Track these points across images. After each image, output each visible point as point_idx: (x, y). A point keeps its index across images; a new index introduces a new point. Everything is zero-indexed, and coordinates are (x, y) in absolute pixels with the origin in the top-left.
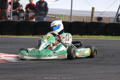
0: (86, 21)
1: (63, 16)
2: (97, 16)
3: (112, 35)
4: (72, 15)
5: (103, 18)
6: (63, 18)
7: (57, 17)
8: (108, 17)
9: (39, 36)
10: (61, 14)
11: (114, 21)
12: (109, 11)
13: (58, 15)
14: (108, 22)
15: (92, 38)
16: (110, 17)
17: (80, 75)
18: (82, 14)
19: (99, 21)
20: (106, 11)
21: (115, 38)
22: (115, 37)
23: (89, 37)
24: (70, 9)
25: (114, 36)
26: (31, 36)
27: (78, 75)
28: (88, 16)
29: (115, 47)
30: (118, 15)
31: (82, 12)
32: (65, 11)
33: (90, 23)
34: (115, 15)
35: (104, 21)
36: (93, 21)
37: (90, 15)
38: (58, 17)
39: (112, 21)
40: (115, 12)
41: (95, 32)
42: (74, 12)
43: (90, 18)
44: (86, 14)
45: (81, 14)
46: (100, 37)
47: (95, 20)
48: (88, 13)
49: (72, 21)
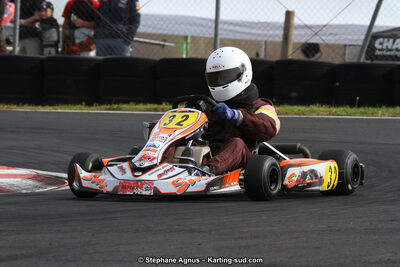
0: (265, 55)
1: (189, 40)
2: (303, 40)
3: (352, 104)
4: (220, 36)
5: (321, 48)
6: (189, 47)
7: (167, 44)
8: (339, 42)
9: (108, 107)
10: (183, 33)
11: (360, 58)
12: (343, 23)
13: (171, 36)
14: (338, 61)
15: (287, 114)
16: (344, 43)
17: (246, 238)
18: (253, 35)
19: (307, 56)
20: (331, 23)
21: (362, 114)
22: (362, 110)
23: (277, 108)
24: (212, 16)
25: (359, 106)
26: (83, 107)
28: (271, 39)
29: (361, 143)
30: (372, 36)
31: (253, 28)
32: (196, 24)
33: (279, 63)
34: (363, 37)
35: (324, 57)
36: (290, 57)
37: (277, 36)
38: (172, 45)
39: (350, 57)
40: (363, 26)
41: (294, 94)
42: (225, 27)
43: (279, 49)
44: (265, 32)
45: (249, 34)
46: (314, 111)
47: (294, 54)
48: (271, 29)
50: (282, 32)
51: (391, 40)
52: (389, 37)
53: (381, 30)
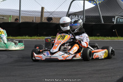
0: (35, 21)
1: (11, 17)
2: (47, 16)
4: (21, 15)
6: (11, 19)
7: (4, 18)
8: (58, 17)
10: (9, 15)
12: (60, 11)
13: (5, 15)
15: (42, 39)
16: (60, 17)
19: (48, 21)
23: (39, 38)
27: (27, 77)
28: (37, 16)
31: (31, 13)
32: (13, 12)
33: (40, 23)
35: (54, 21)
36: (43, 22)
38: (6, 18)
40: (66, 12)
41: (45, 33)
42: (23, 12)
43: (40, 19)
44: (35, 14)
47: (44, 20)
49: (21, 22)
50: (41, 14)
51: (74, 16)
52: (74, 15)
53: (72, 13)
